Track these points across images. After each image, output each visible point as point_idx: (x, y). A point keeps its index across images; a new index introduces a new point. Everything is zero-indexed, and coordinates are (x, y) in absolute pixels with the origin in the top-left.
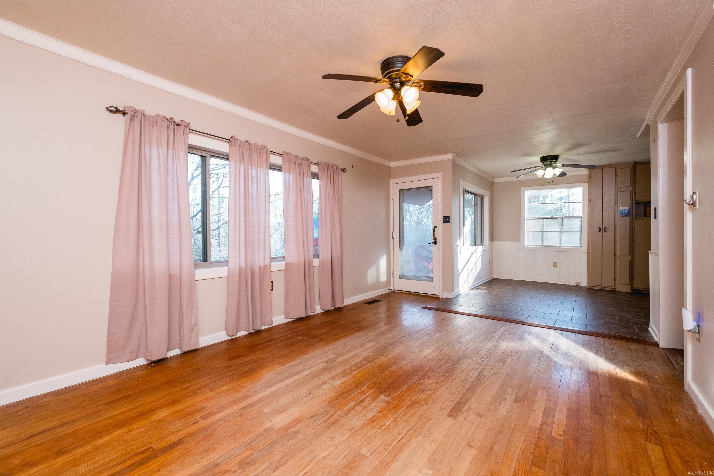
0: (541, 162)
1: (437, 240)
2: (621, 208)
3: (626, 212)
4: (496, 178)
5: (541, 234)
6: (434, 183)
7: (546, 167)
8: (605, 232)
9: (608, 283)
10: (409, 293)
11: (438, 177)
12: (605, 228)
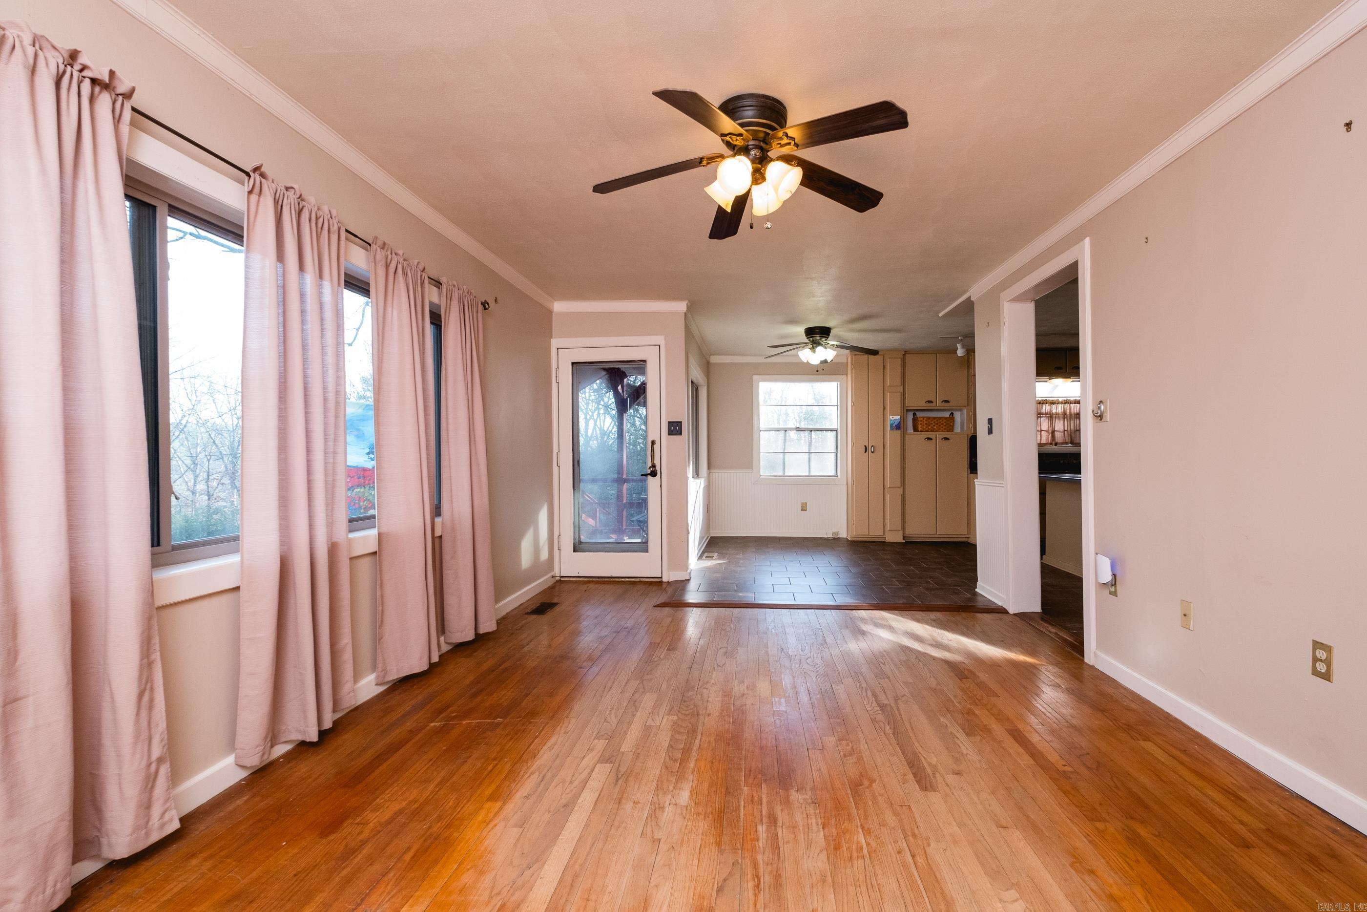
0: (806, 336)
1: (658, 468)
2: (891, 417)
3: (897, 423)
4: (714, 355)
5: (782, 454)
6: (650, 356)
7: (815, 345)
8: (873, 452)
9: (875, 532)
10: (598, 580)
11: (658, 343)
12: (873, 446)
